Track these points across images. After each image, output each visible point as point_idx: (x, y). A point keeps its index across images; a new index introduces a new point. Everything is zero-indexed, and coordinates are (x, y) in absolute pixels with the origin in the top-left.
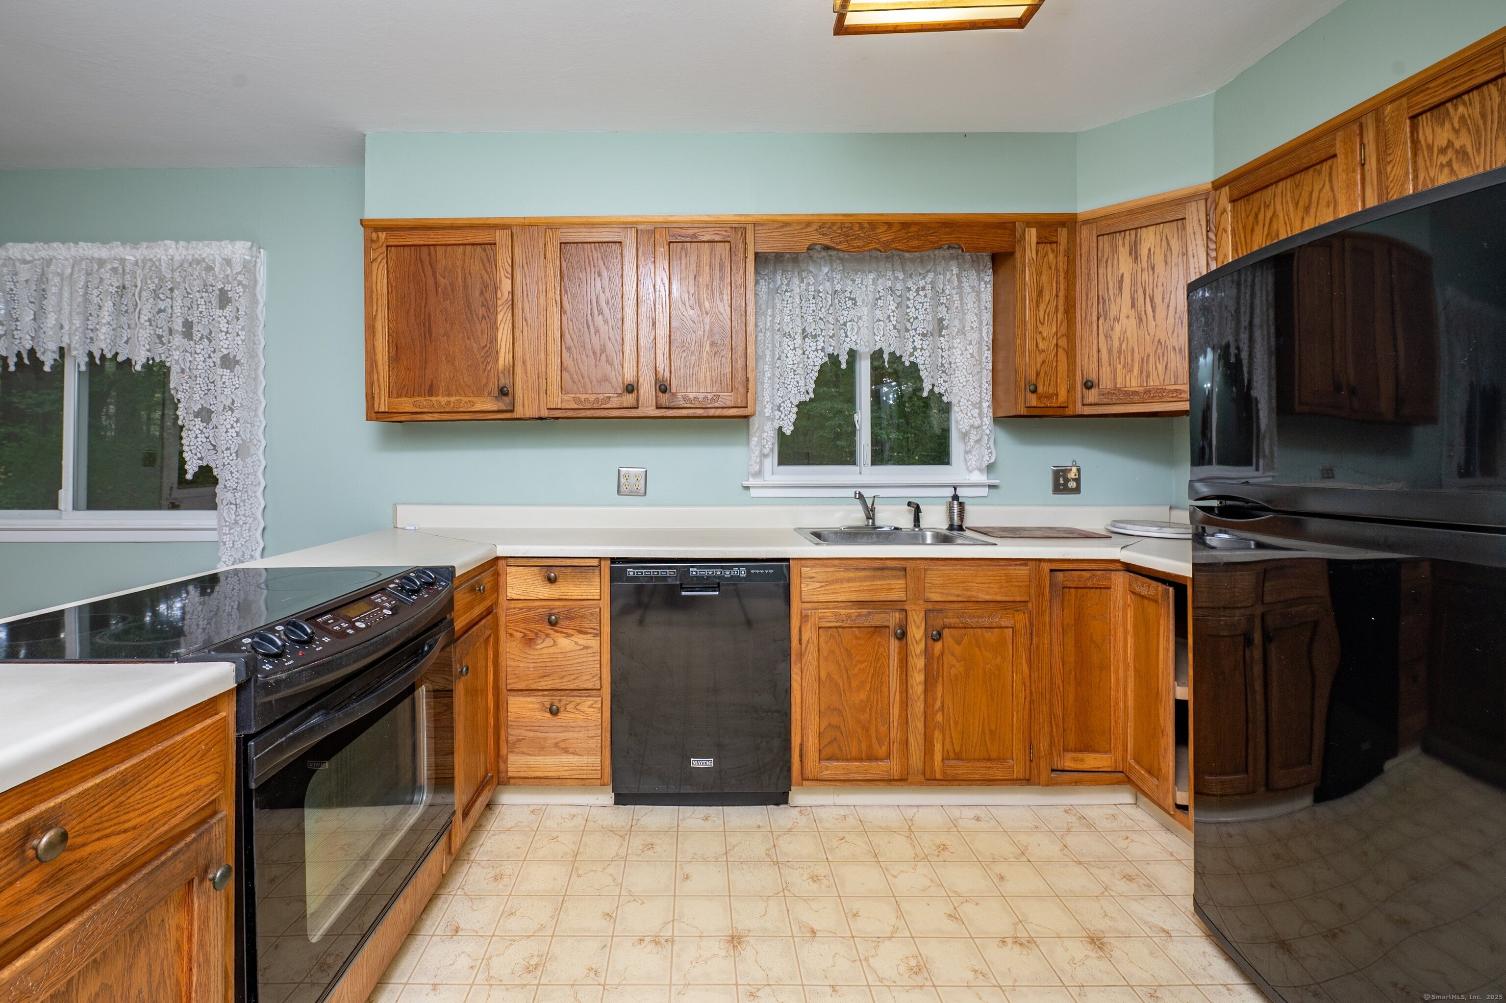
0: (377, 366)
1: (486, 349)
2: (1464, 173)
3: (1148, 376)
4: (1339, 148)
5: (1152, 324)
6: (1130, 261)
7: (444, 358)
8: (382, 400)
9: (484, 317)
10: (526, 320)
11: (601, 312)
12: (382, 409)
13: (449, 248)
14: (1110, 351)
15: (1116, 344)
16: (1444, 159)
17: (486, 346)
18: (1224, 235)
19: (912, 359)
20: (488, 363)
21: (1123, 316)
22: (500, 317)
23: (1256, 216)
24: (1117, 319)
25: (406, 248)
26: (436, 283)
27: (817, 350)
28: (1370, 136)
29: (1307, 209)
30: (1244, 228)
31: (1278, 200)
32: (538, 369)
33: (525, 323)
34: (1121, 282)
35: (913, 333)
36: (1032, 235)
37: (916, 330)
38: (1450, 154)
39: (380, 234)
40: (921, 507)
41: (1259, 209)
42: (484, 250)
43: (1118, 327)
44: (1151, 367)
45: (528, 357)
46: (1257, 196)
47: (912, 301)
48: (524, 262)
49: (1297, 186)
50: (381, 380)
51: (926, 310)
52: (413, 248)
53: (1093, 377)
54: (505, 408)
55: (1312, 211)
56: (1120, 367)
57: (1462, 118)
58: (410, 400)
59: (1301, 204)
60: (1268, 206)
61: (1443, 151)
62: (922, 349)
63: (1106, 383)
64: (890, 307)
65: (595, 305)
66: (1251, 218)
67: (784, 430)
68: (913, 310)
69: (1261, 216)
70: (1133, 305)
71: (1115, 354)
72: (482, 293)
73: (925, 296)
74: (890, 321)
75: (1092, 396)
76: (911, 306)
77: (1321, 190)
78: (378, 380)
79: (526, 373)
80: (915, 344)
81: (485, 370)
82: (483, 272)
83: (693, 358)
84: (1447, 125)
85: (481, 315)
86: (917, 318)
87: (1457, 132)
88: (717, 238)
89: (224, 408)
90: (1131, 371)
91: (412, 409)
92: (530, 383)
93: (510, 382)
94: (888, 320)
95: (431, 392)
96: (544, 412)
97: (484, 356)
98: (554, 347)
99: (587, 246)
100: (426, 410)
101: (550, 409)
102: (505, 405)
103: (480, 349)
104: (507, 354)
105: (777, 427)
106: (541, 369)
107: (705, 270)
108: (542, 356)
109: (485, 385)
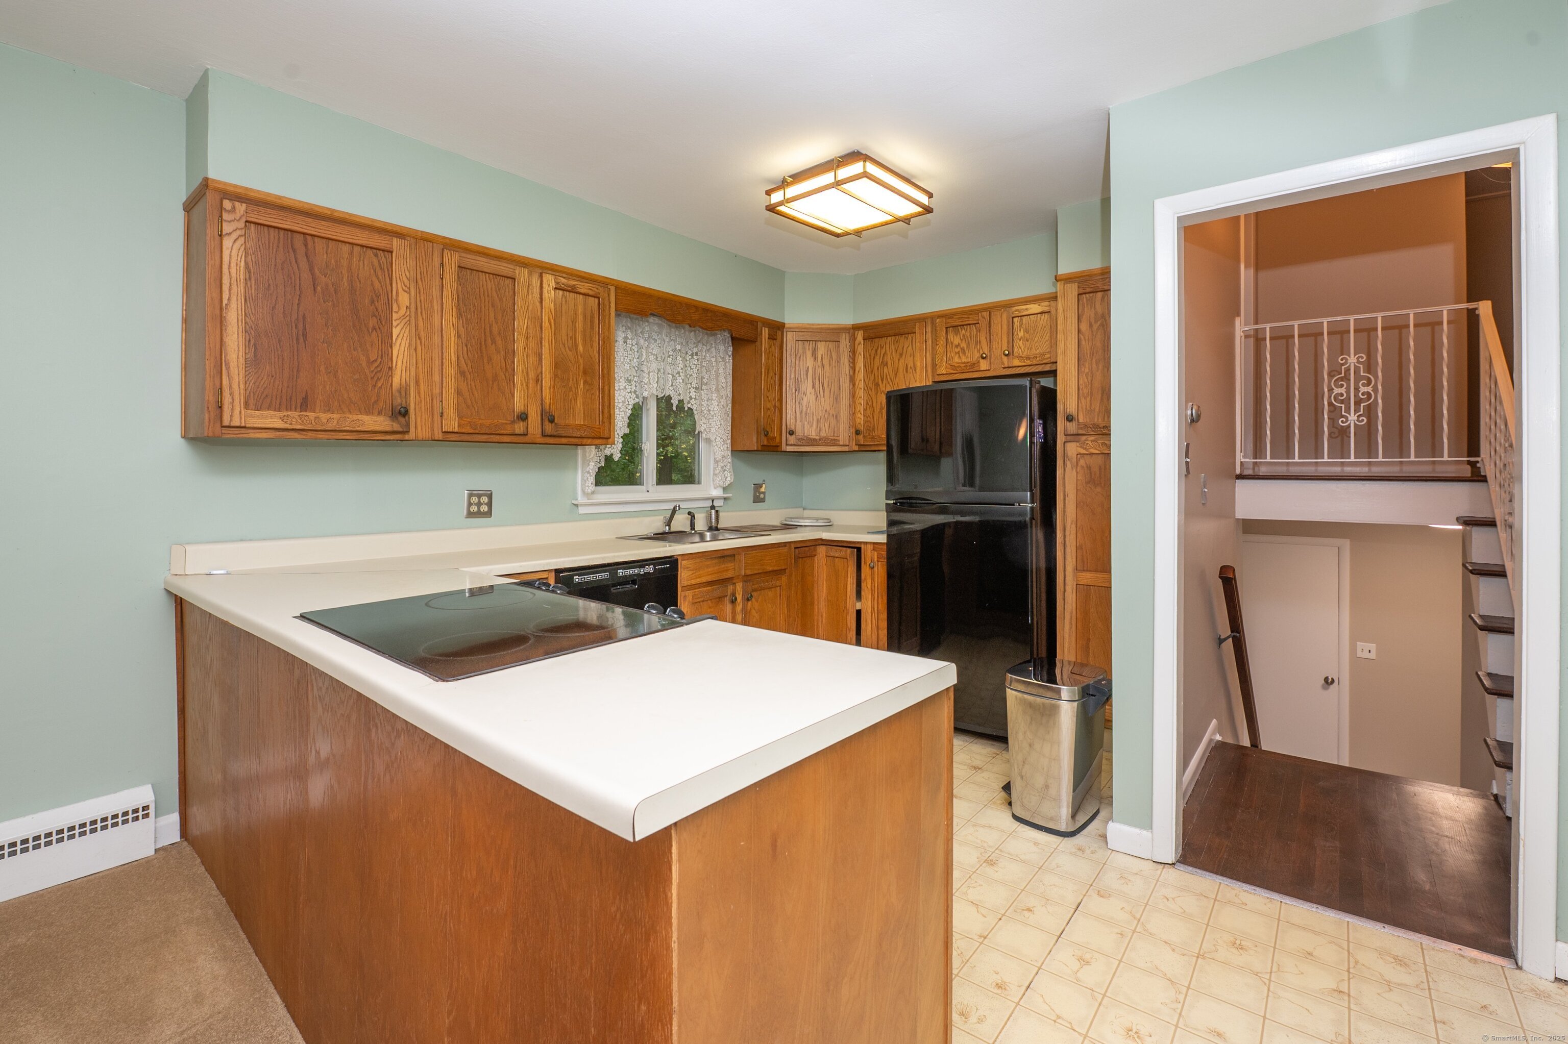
0: (228, 368)
1: (376, 364)
2: (964, 360)
3: (820, 430)
4: (917, 330)
5: (822, 399)
6: (812, 359)
7: (322, 368)
8: (237, 412)
9: (374, 329)
10: (420, 338)
11: (494, 342)
12: (236, 422)
13: (331, 244)
14: (801, 412)
15: (804, 409)
16: (957, 350)
17: (376, 360)
18: (860, 357)
19: (689, 405)
20: (379, 379)
21: (808, 393)
22: (395, 332)
23: (876, 351)
24: (805, 394)
25: (272, 230)
26: (314, 280)
27: (631, 392)
28: (929, 329)
29: (901, 355)
30: (870, 355)
31: (888, 346)
32: (432, 390)
33: (418, 341)
34: (807, 371)
35: (689, 386)
36: (765, 332)
37: (691, 384)
38: (959, 349)
39: (237, 204)
40: (696, 516)
41: (878, 348)
42: (376, 255)
43: (805, 399)
44: (822, 425)
45: (421, 377)
46: (877, 340)
47: (688, 362)
48: (419, 277)
49: (897, 342)
50: (235, 387)
51: (698, 370)
52: (282, 232)
53: (793, 428)
54: (401, 429)
55: (903, 357)
56: (806, 423)
57: (964, 335)
58: (277, 413)
59: (898, 351)
60: (883, 347)
61: (957, 346)
62: (695, 399)
63: (799, 433)
64: (680, 365)
65: (488, 334)
66: (873, 352)
67: (614, 457)
68: (689, 369)
69: (879, 351)
70: (813, 387)
71: (804, 415)
72: (372, 302)
73: (698, 360)
74: (680, 376)
75: (792, 440)
76: (688, 365)
77: (907, 348)
78: (230, 387)
79: (419, 393)
80: (691, 394)
81: (374, 386)
82: (374, 279)
83: (571, 393)
84: (958, 336)
85: (371, 325)
86: (691, 375)
87: (962, 340)
88: (591, 293)
90: (812, 426)
91: (279, 424)
92: (423, 404)
93: (406, 402)
94: (678, 375)
95: (305, 405)
96: (438, 435)
97: (373, 371)
98: (450, 370)
99: (482, 276)
100: (299, 427)
101: (445, 432)
102: (401, 427)
103: (370, 363)
104: (404, 372)
105: (609, 454)
106: (436, 391)
107: (580, 318)
108: (437, 378)
109: (375, 402)
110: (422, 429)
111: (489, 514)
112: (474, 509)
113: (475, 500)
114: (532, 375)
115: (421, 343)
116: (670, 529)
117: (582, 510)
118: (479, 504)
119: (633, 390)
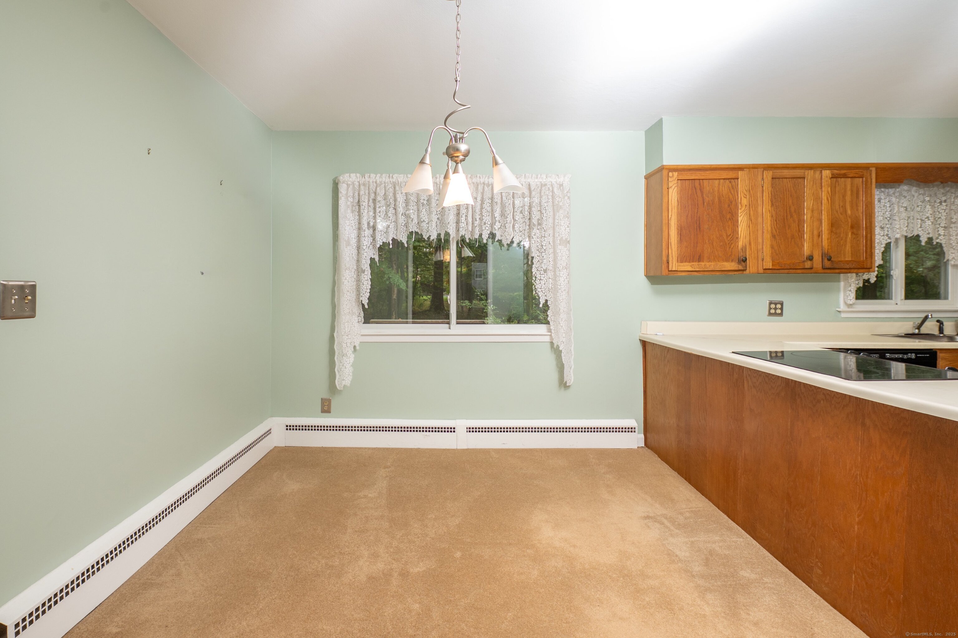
0: (671, 245)
1: (731, 237)
7: (707, 241)
8: (674, 264)
9: (730, 219)
10: (751, 221)
12: (674, 269)
13: (710, 181)
17: (730, 234)
19: (938, 241)
20: (732, 244)
22: (740, 219)
25: (686, 181)
26: (703, 200)
32: (757, 247)
33: (750, 222)
35: (938, 226)
37: (939, 224)
39: (674, 173)
40: (945, 323)
42: (730, 182)
45: (752, 241)
47: (936, 208)
48: (751, 188)
50: (674, 253)
52: (690, 181)
54: (743, 269)
58: (688, 264)
62: (944, 235)
65: (788, 212)
67: (870, 280)
68: (938, 213)
72: (729, 205)
76: (936, 211)
78: (672, 253)
79: (751, 249)
80: (940, 232)
81: (730, 248)
82: (730, 194)
83: (842, 241)
85: (728, 217)
86: (940, 218)
88: (857, 175)
89: (563, 268)
91: (690, 269)
92: (753, 255)
93: (745, 254)
94: (927, 219)
95: (700, 259)
96: (761, 271)
97: (729, 240)
98: (768, 236)
99: (785, 180)
100: (698, 270)
101: (765, 269)
102: (743, 267)
103: (728, 236)
104: (744, 239)
105: (866, 278)
106: (760, 247)
107: (849, 193)
108: (760, 240)
109: (730, 255)
110: (752, 268)
111: (781, 314)
112: (773, 311)
113: (773, 306)
114: (816, 233)
115: (752, 223)
116: (919, 331)
117: (843, 315)
118: (776, 309)
119: (885, 234)
